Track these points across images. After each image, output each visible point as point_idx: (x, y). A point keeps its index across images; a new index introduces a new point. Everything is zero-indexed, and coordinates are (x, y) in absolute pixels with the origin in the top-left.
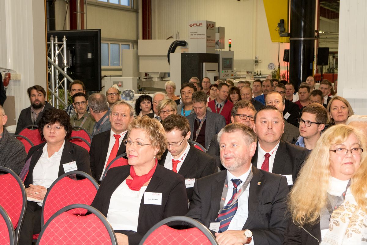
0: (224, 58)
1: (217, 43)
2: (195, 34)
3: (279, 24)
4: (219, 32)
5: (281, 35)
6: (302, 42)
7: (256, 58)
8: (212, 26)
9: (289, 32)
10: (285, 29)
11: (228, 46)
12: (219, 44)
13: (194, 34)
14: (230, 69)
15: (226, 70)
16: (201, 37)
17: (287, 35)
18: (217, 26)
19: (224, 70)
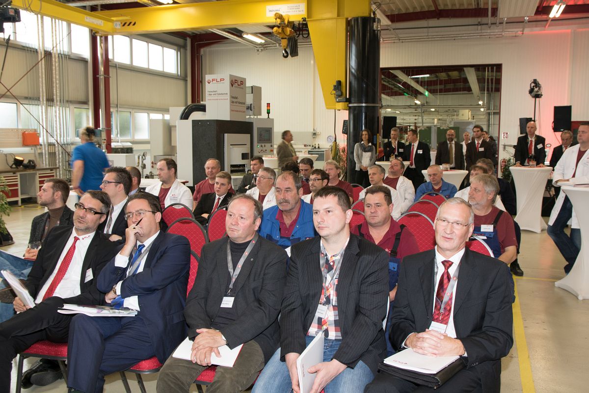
0: (260, 128)
1: (249, 108)
2: (215, 93)
3: (335, 86)
4: (252, 93)
5: (337, 100)
6: (364, 110)
7: (314, 130)
8: (239, 84)
9: (348, 97)
10: (342, 93)
11: (266, 111)
12: (252, 109)
13: (212, 93)
14: (269, 143)
15: (263, 145)
16: (223, 98)
17: (345, 100)
18: (249, 84)
19: (260, 145)
